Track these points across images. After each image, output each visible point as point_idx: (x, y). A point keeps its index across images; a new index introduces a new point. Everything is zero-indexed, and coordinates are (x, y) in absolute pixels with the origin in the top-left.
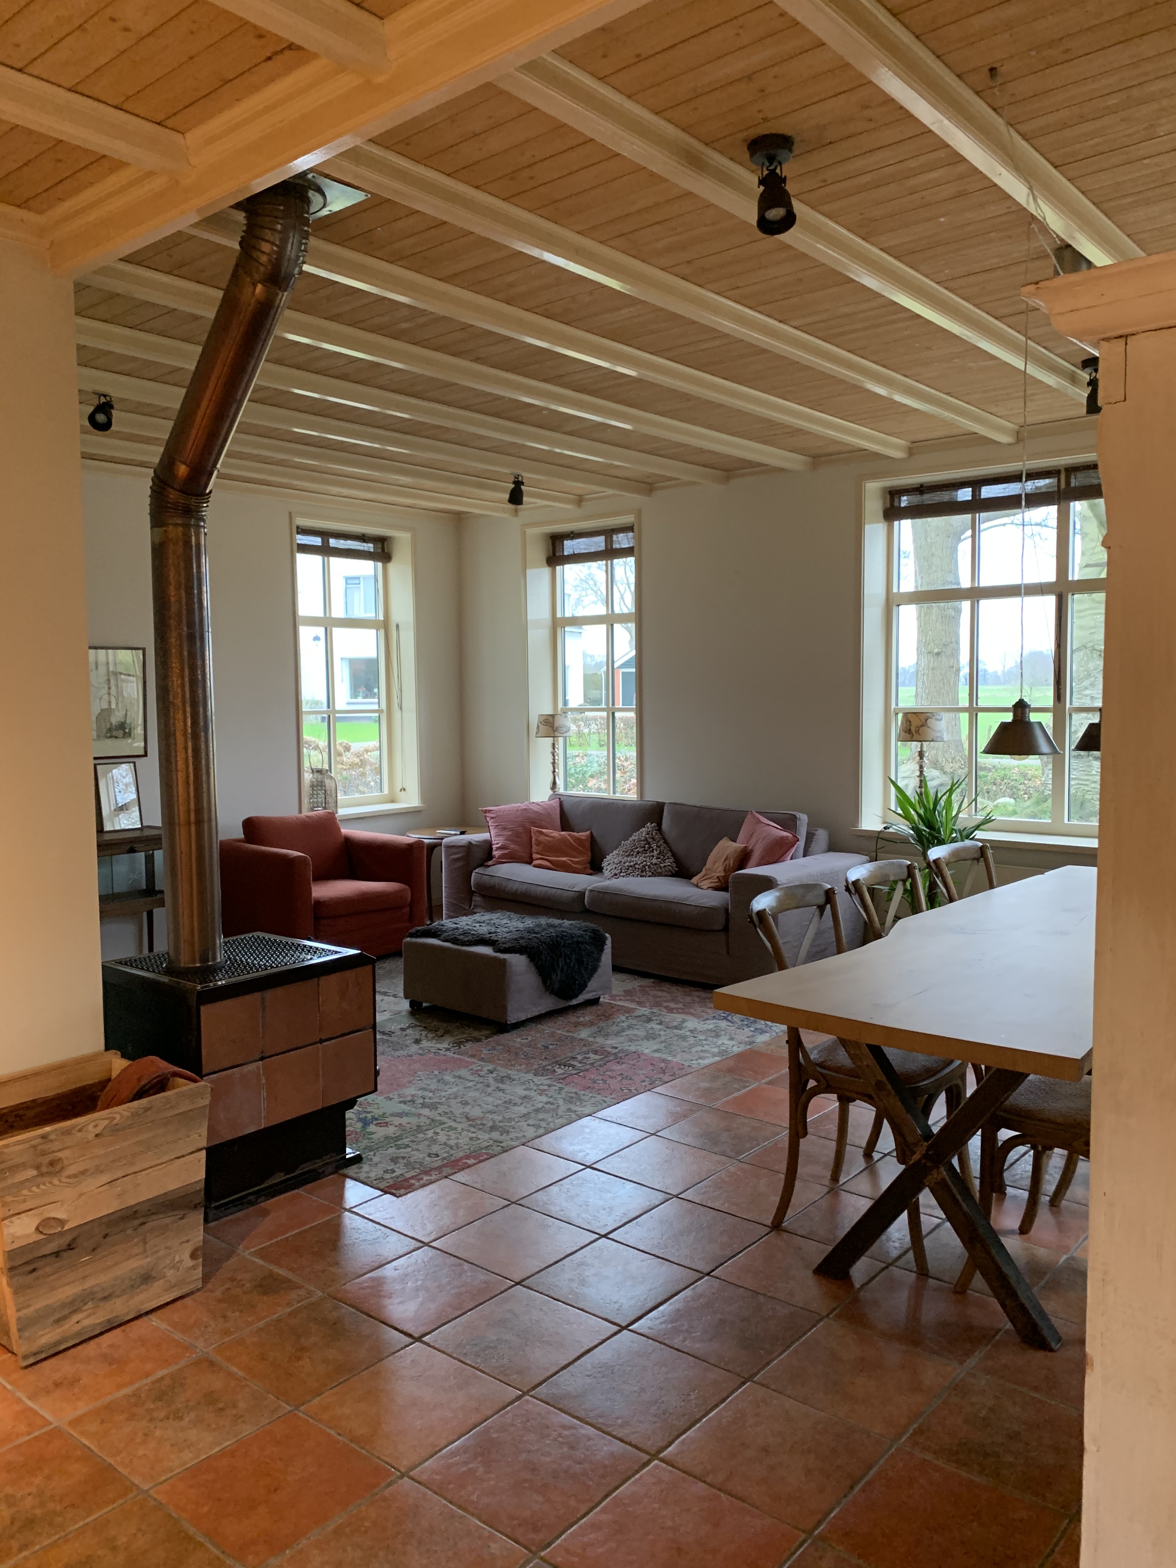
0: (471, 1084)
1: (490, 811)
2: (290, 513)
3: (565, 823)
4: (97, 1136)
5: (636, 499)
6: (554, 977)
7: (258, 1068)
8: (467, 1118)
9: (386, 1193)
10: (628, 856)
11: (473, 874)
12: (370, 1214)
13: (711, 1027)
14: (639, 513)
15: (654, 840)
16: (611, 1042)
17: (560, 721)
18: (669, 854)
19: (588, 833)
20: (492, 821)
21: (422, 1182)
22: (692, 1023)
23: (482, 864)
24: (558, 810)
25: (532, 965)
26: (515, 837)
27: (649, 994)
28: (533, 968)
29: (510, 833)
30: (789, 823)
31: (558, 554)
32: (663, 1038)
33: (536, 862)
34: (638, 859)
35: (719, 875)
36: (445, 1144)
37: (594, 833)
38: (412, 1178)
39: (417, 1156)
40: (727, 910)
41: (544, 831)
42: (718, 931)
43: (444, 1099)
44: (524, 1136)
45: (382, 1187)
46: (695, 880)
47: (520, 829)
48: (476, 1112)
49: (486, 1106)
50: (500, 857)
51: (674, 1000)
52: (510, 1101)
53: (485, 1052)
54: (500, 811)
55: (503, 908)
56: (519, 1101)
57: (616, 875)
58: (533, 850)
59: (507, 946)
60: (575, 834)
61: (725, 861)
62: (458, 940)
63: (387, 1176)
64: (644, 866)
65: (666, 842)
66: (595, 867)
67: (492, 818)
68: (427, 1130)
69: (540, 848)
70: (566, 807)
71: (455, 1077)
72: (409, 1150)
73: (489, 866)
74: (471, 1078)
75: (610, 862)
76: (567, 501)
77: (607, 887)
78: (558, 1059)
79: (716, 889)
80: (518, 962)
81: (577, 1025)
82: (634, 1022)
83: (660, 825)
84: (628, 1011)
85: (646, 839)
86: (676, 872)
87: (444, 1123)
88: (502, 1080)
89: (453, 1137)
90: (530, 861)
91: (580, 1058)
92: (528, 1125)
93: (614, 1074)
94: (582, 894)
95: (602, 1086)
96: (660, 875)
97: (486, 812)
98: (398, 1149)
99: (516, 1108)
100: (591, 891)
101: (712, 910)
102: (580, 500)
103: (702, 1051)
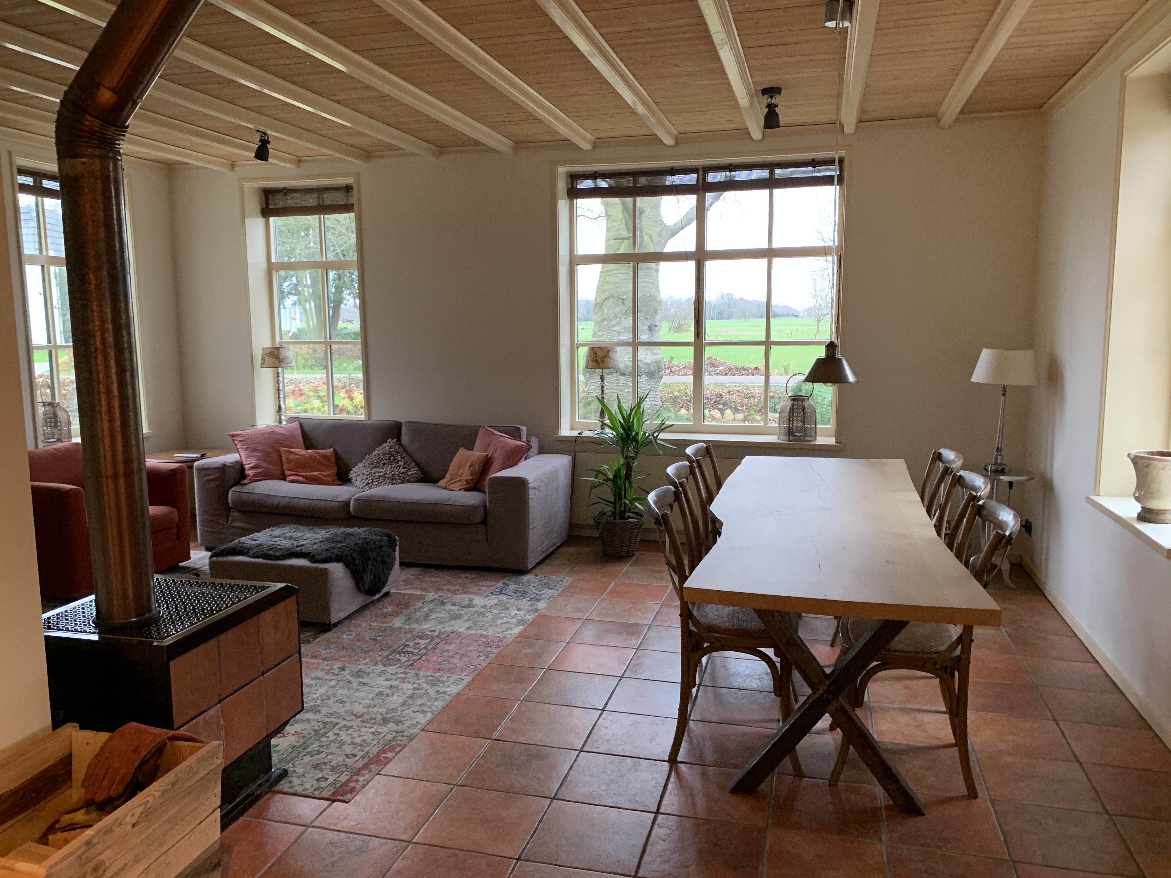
0: (333, 683)
1: (237, 435)
2: (10, 153)
3: (308, 442)
4: (134, 825)
5: (357, 164)
6: (365, 578)
7: (217, 711)
8: (355, 715)
9: (334, 801)
10: (374, 467)
11: (230, 492)
12: (335, 825)
13: (496, 601)
14: (358, 176)
15: (397, 452)
16: (426, 626)
17: (284, 353)
18: (413, 464)
19: (332, 449)
20: (241, 444)
21: (360, 783)
22: (479, 601)
23: (238, 483)
24: (300, 431)
25: (347, 570)
26: (266, 457)
27: (424, 581)
28: (349, 573)
29: (260, 454)
30: (515, 433)
31: (271, 206)
32: (466, 617)
33: (289, 478)
34: (387, 469)
35: (466, 478)
36: (353, 743)
37: (337, 448)
38: (348, 781)
39: (337, 759)
40: (485, 507)
41: (292, 450)
42: (477, 524)
43: (319, 702)
44: (418, 723)
45: (327, 796)
46: (442, 483)
47: (270, 450)
48: (358, 709)
49: (363, 702)
50: (254, 476)
51: (448, 583)
52: (380, 694)
53: (323, 652)
54: (247, 435)
55: (288, 522)
56: (389, 692)
57: (368, 484)
58: (284, 468)
59: (323, 556)
60: (320, 451)
61: (471, 466)
62: (270, 555)
63: (323, 784)
64: (393, 475)
65: (408, 454)
66: (343, 478)
67: (241, 441)
68: (326, 733)
69: (291, 466)
70: (306, 428)
71: (313, 679)
72: (323, 755)
73: (246, 484)
74: (328, 677)
75: (358, 472)
76: (290, 161)
77: (367, 496)
78: (394, 648)
79: (466, 490)
80: (337, 569)
81: (385, 615)
82: (432, 606)
83: (399, 440)
84: (419, 598)
85: (390, 453)
86: (422, 478)
87: (337, 724)
88: (359, 674)
89: (355, 735)
90: (284, 478)
91: (411, 644)
92: (414, 712)
93: (451, 654)
94: (347, 504)
95: (448, 666)
96: (408, 481)
97: (233, 436)
98: (312, 756)
99: (391, 698)
100: (357, 500)
101: (473, 507)
102: (299, 161)
103: (504, 623)
